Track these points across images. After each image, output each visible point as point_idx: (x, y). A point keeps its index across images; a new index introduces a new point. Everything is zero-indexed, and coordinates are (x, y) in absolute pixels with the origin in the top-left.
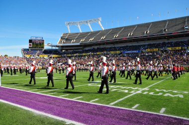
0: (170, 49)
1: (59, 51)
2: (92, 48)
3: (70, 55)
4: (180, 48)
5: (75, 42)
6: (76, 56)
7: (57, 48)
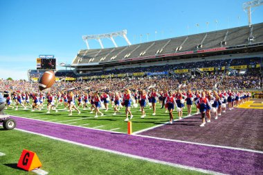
0: (201, 70)
1: (75, 72)
2: (114, 68)
3: (86, 78)
4: (213, 69)
5: (94, 61)
6: (93, 79)
7: (72, 69)
